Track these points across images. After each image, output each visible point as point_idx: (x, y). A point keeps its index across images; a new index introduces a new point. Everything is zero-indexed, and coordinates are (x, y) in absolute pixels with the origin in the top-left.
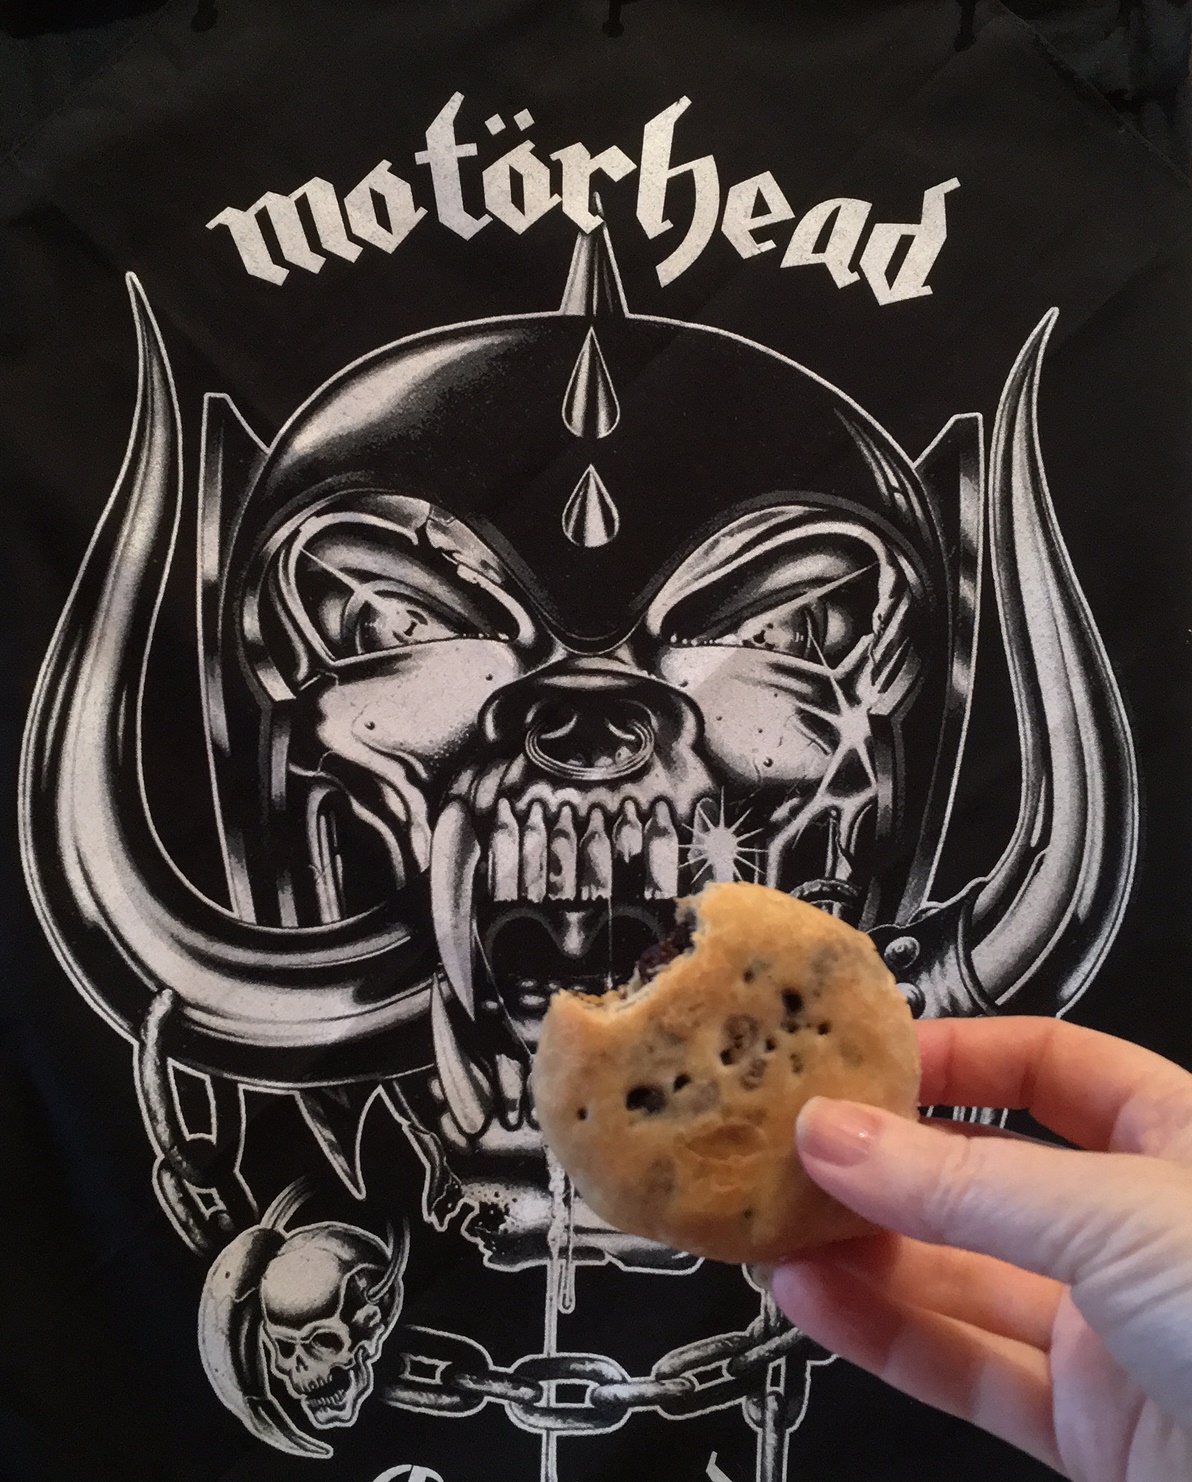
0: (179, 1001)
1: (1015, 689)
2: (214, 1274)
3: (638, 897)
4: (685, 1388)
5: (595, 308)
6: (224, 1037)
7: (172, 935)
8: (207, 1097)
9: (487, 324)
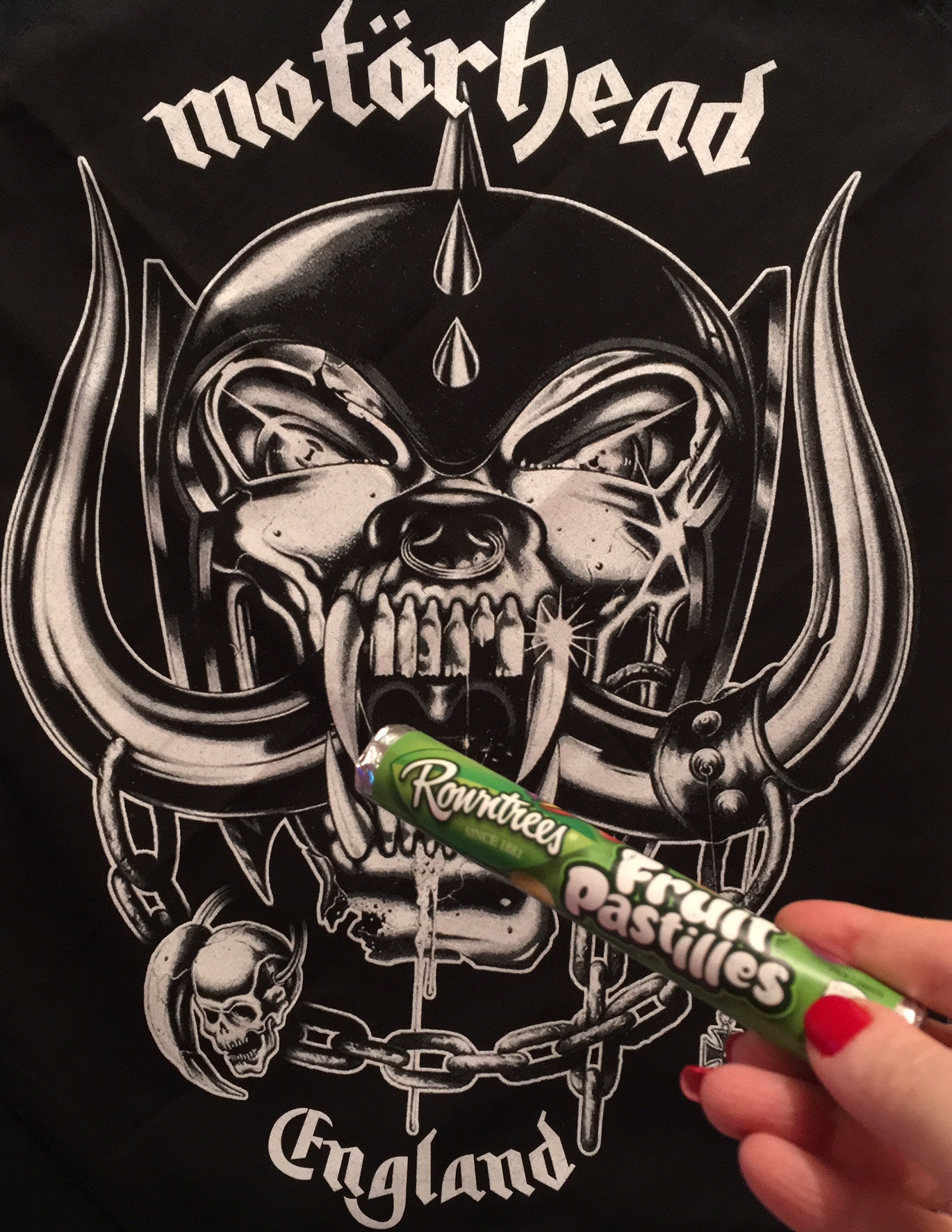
0: (129, 747)
1: (810, 505)
2: (156, 957)
3: (490, 674)
4: (521, 1061)
5: (461, 183)
6: (164, 776)
7: (124, 697)
8: (151, 823)
9: (373, 199)
